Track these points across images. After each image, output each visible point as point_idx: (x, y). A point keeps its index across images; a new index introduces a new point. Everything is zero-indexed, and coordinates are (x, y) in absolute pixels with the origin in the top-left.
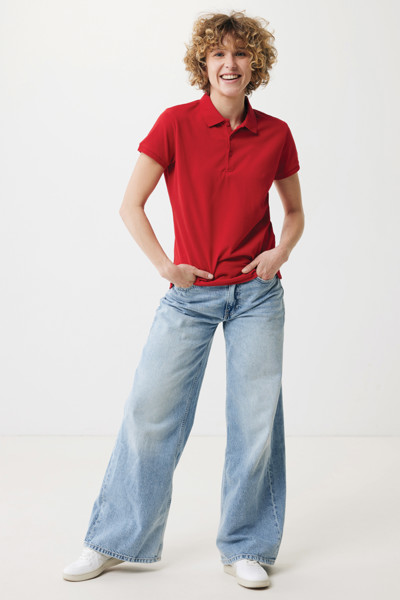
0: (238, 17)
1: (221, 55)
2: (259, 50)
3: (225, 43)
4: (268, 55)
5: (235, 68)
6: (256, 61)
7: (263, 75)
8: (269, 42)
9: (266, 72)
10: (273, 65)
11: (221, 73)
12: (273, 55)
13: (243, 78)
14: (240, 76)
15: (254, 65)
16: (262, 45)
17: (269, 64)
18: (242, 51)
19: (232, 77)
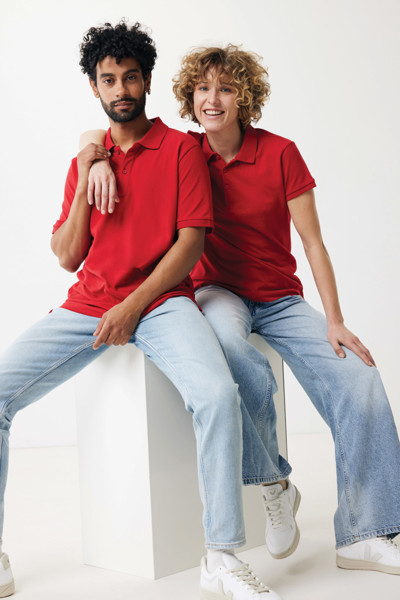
1: (206, 89)
2: (246, 87)
3: (210, 77)
5: (217, 105)
6: (242, 98)
10: (265, 102)
11: (204, 108)
13: (227, 115)
14: (223, 112)
15: (239, 102)
18: (228, 86)
19: (214, 113)
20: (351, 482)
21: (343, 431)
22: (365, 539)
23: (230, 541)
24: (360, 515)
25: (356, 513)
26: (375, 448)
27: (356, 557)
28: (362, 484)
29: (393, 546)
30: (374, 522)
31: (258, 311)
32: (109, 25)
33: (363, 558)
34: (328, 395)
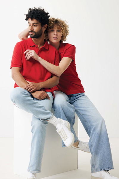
0: (58, 20)
3: (54, 27)
4: (67, 32)
5: (57, 35)
6: (63, 33)
7: (65, 38)
8: (67, 28)
9: (65, 37)
10: (68, 35)
12: (68, 32)
15: (62, 34)
16: (65, 29)
17: (67, 35)
18: (59, 30)
20: (93, 154)
21: (92, 138)
22: (96, 172)
23: (34, 170)
24: (96, 164)
25: (94, 164)
26: (101, 144)
27: (97, 176)
28: (97, 155)
29: (109, 174)
30: (99, 167)
31: (71, 98)
32: (35, 8)
33: (99, 177)
34: (90, 127)
